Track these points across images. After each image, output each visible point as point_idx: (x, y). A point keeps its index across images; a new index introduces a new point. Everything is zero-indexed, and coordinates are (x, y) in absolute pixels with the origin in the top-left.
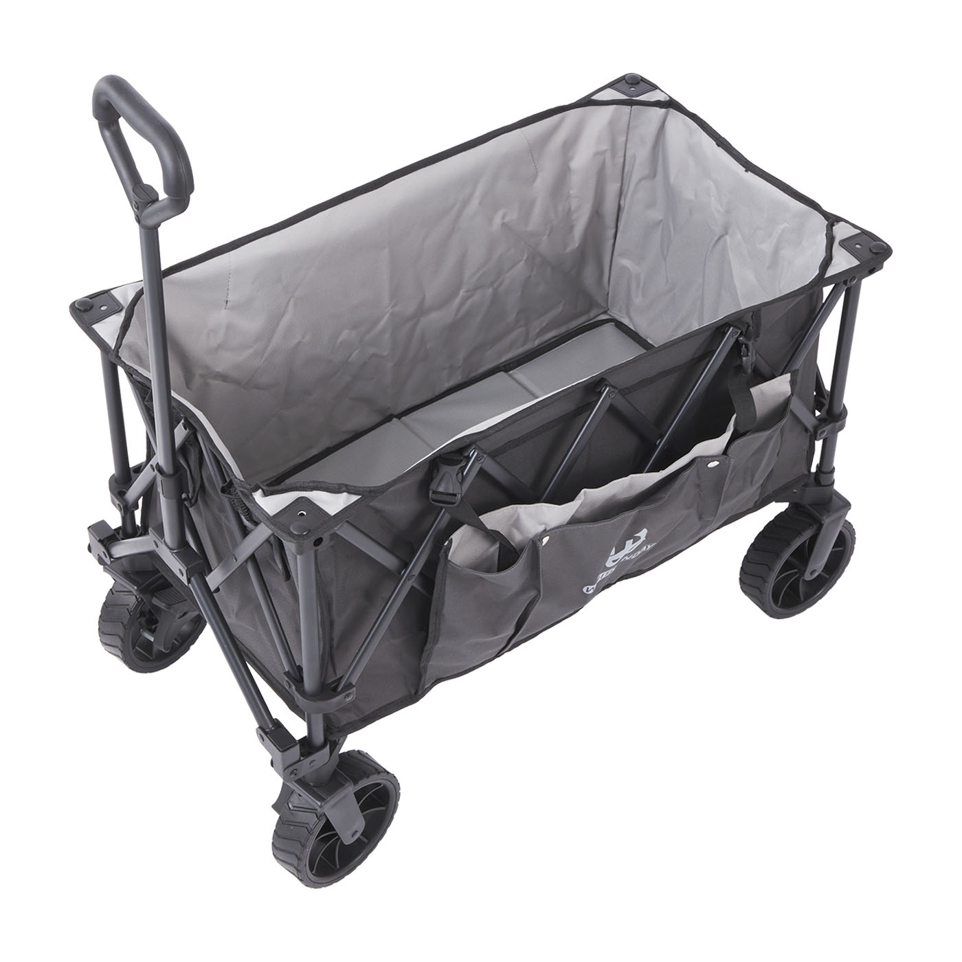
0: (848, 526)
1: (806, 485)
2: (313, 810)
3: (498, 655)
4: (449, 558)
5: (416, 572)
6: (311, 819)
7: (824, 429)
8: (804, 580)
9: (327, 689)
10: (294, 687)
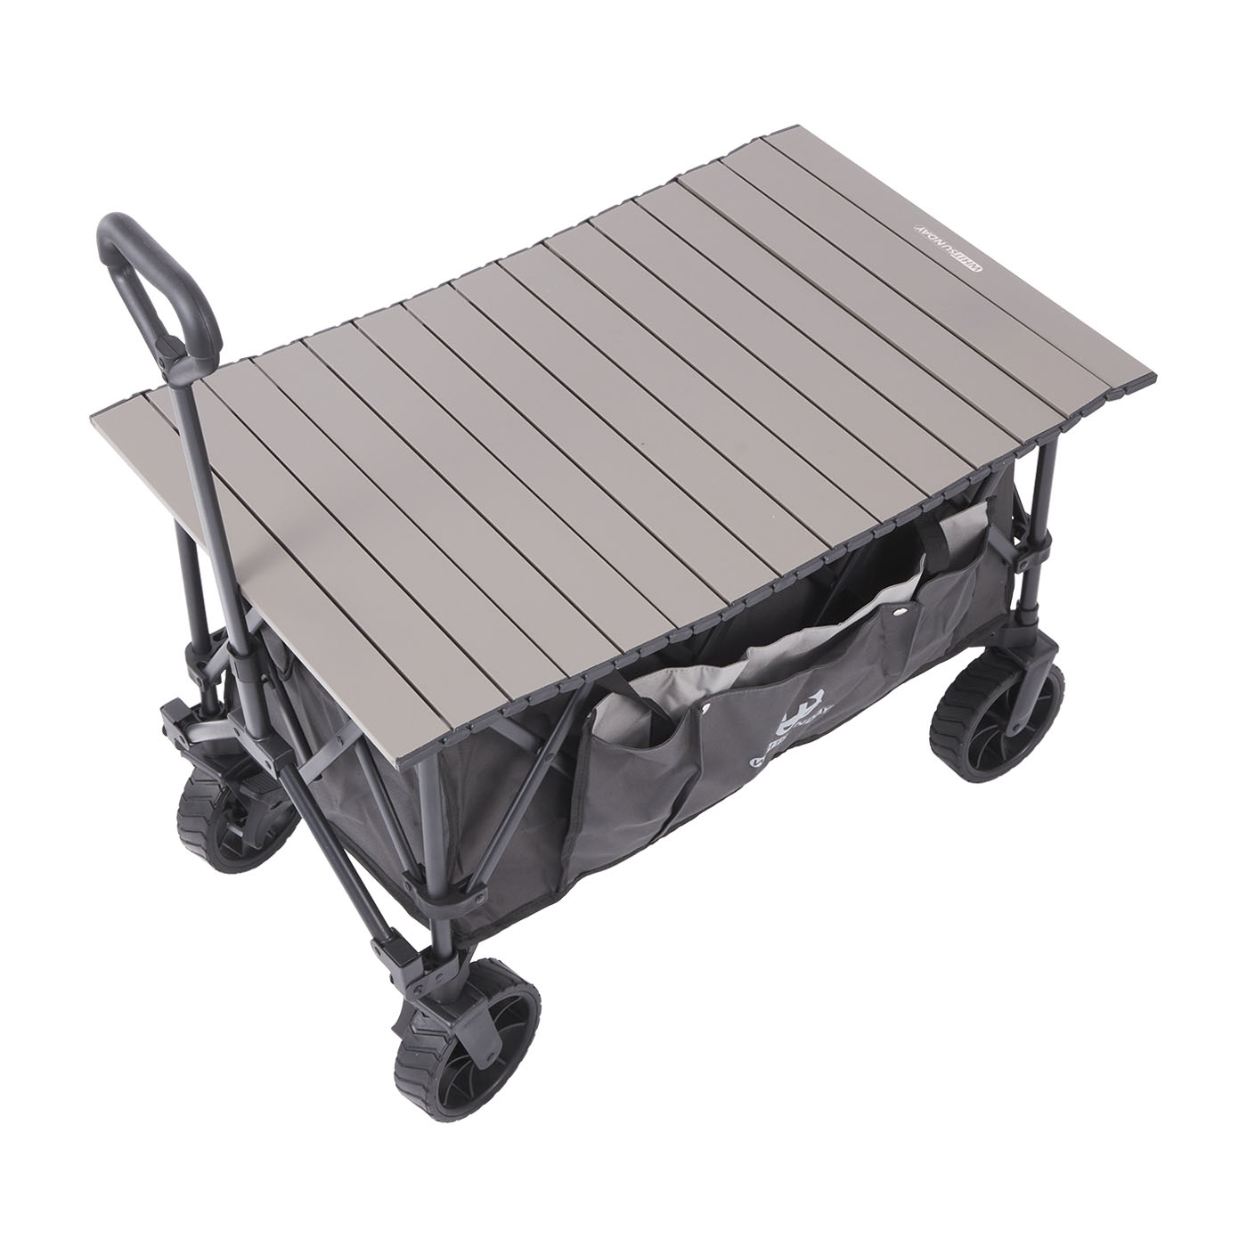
0: (1056, 672)
1: (1006, 626)
2: (441, 1033)
3: (652, 842)
4: (593, 732)
5: (555, 749)
6: (440, 1043)
7: (1025, 560)
8: (1006, 738)
9: (455, 891)
10: (415, 890)
